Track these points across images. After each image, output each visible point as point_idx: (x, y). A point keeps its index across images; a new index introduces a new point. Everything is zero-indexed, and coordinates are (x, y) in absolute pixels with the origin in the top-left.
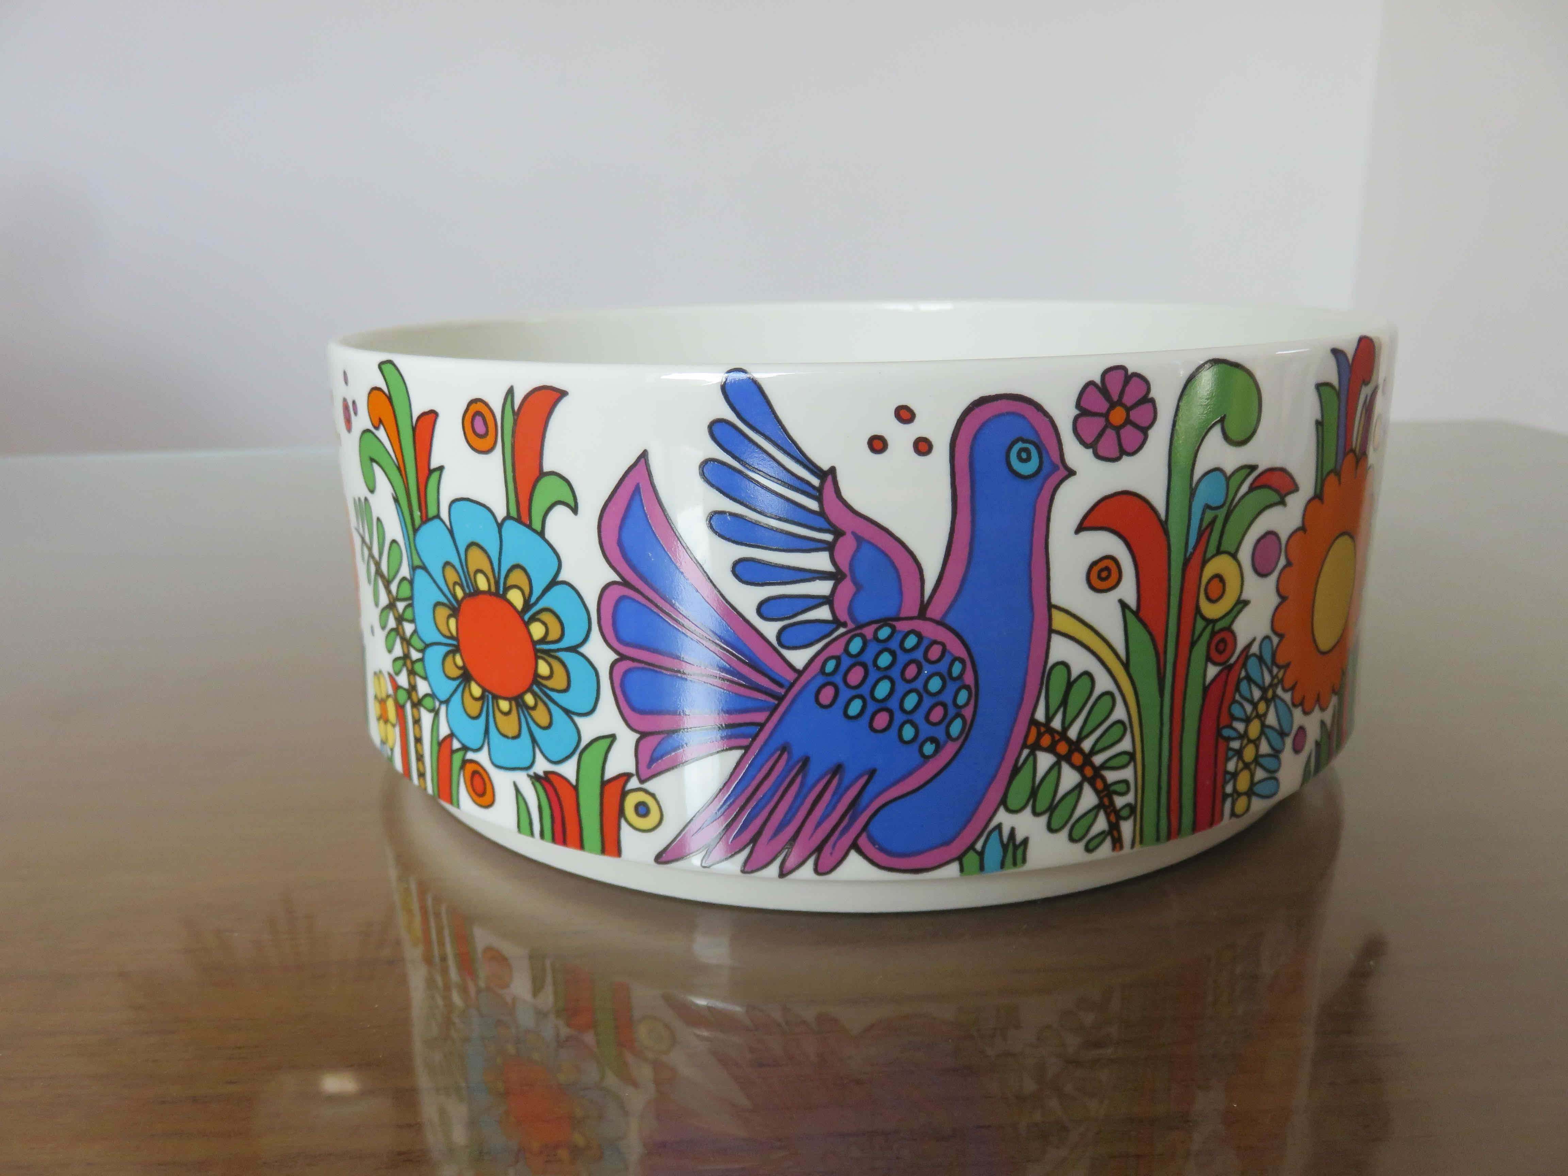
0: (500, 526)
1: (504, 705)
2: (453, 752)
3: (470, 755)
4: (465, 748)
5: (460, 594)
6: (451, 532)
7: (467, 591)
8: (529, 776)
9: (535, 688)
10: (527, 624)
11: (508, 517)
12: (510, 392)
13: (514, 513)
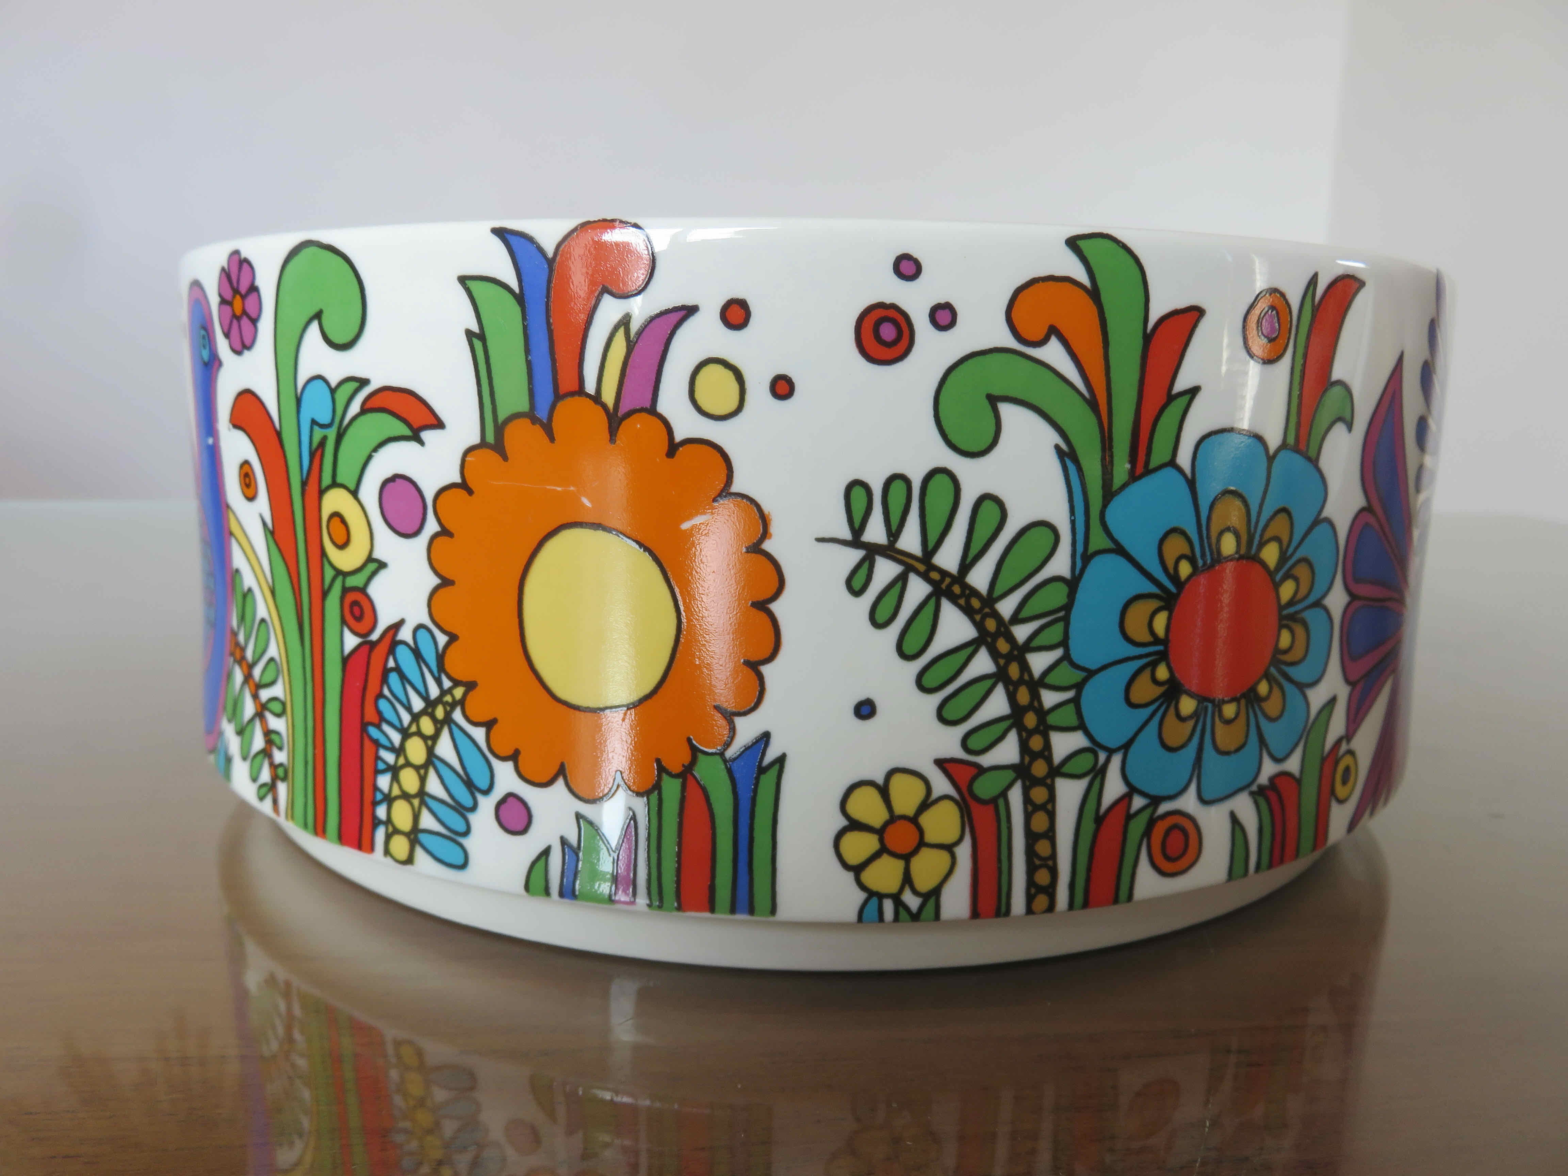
0: (1271, 459)
1: (1229, 710)
2: (1129, 817)
3: (1164, 807)
4: (1155, 801)
5: (1185, 569)
6: (1191, 483)
7: (1200, 563)
8: (1252, 794)
9: (1273, 670)
10: (1277, 586)
11: (1284, 446)
12: (1313, 281)
13: (1291, 440)
